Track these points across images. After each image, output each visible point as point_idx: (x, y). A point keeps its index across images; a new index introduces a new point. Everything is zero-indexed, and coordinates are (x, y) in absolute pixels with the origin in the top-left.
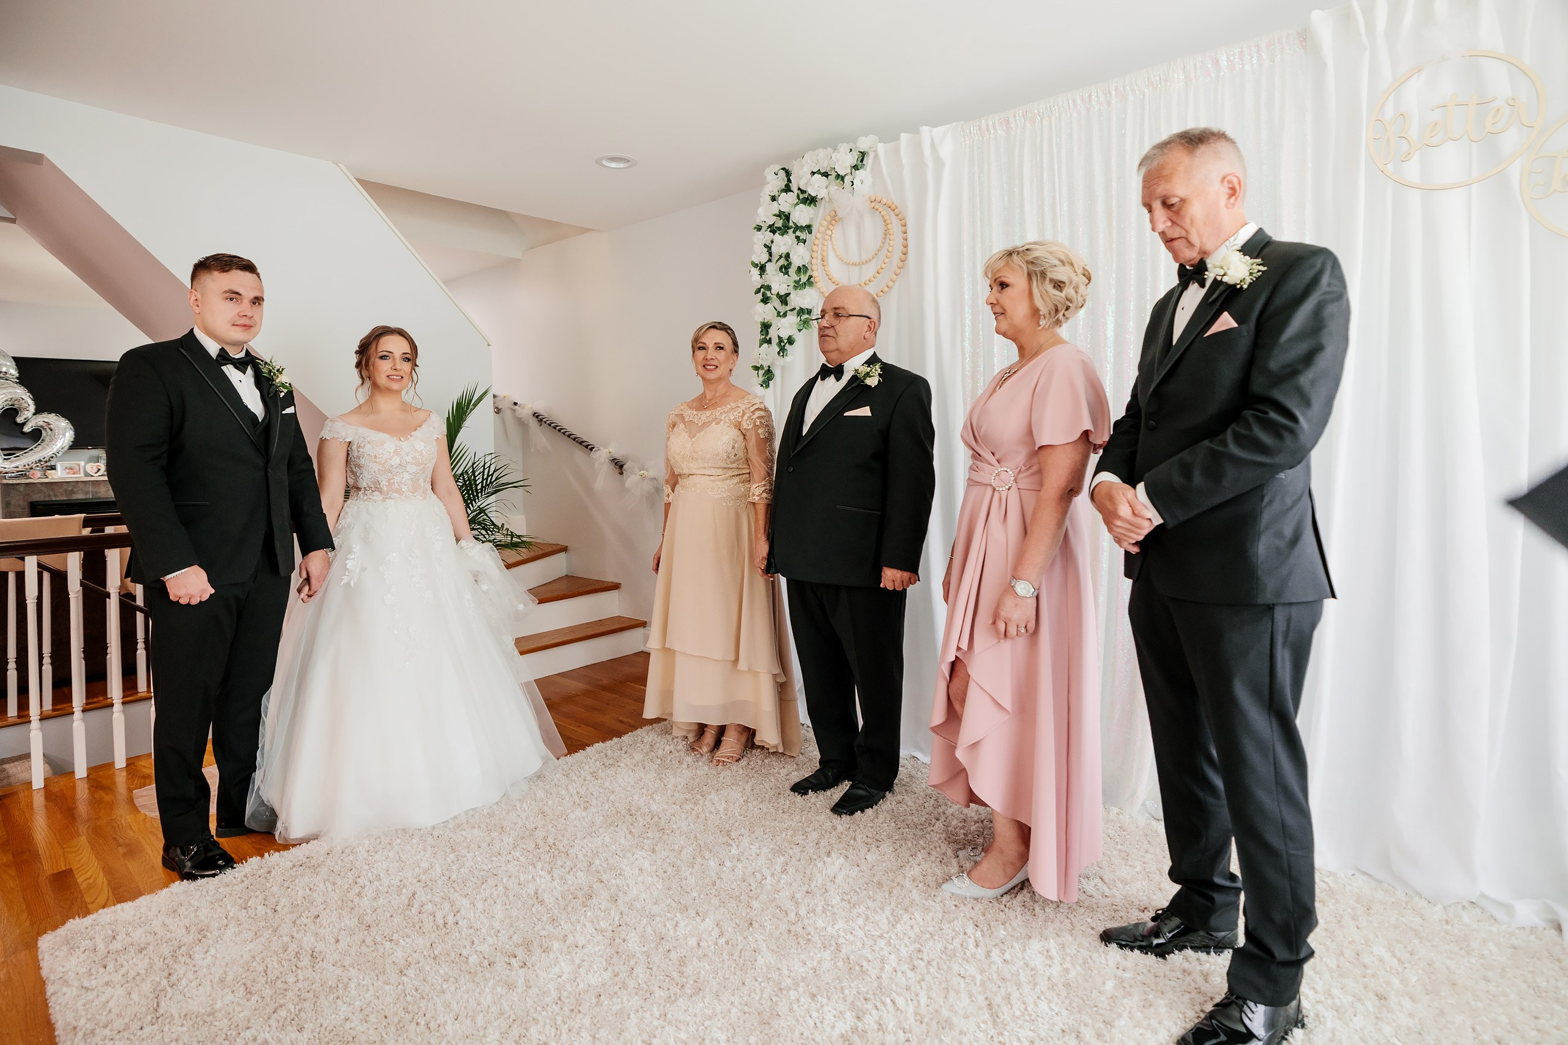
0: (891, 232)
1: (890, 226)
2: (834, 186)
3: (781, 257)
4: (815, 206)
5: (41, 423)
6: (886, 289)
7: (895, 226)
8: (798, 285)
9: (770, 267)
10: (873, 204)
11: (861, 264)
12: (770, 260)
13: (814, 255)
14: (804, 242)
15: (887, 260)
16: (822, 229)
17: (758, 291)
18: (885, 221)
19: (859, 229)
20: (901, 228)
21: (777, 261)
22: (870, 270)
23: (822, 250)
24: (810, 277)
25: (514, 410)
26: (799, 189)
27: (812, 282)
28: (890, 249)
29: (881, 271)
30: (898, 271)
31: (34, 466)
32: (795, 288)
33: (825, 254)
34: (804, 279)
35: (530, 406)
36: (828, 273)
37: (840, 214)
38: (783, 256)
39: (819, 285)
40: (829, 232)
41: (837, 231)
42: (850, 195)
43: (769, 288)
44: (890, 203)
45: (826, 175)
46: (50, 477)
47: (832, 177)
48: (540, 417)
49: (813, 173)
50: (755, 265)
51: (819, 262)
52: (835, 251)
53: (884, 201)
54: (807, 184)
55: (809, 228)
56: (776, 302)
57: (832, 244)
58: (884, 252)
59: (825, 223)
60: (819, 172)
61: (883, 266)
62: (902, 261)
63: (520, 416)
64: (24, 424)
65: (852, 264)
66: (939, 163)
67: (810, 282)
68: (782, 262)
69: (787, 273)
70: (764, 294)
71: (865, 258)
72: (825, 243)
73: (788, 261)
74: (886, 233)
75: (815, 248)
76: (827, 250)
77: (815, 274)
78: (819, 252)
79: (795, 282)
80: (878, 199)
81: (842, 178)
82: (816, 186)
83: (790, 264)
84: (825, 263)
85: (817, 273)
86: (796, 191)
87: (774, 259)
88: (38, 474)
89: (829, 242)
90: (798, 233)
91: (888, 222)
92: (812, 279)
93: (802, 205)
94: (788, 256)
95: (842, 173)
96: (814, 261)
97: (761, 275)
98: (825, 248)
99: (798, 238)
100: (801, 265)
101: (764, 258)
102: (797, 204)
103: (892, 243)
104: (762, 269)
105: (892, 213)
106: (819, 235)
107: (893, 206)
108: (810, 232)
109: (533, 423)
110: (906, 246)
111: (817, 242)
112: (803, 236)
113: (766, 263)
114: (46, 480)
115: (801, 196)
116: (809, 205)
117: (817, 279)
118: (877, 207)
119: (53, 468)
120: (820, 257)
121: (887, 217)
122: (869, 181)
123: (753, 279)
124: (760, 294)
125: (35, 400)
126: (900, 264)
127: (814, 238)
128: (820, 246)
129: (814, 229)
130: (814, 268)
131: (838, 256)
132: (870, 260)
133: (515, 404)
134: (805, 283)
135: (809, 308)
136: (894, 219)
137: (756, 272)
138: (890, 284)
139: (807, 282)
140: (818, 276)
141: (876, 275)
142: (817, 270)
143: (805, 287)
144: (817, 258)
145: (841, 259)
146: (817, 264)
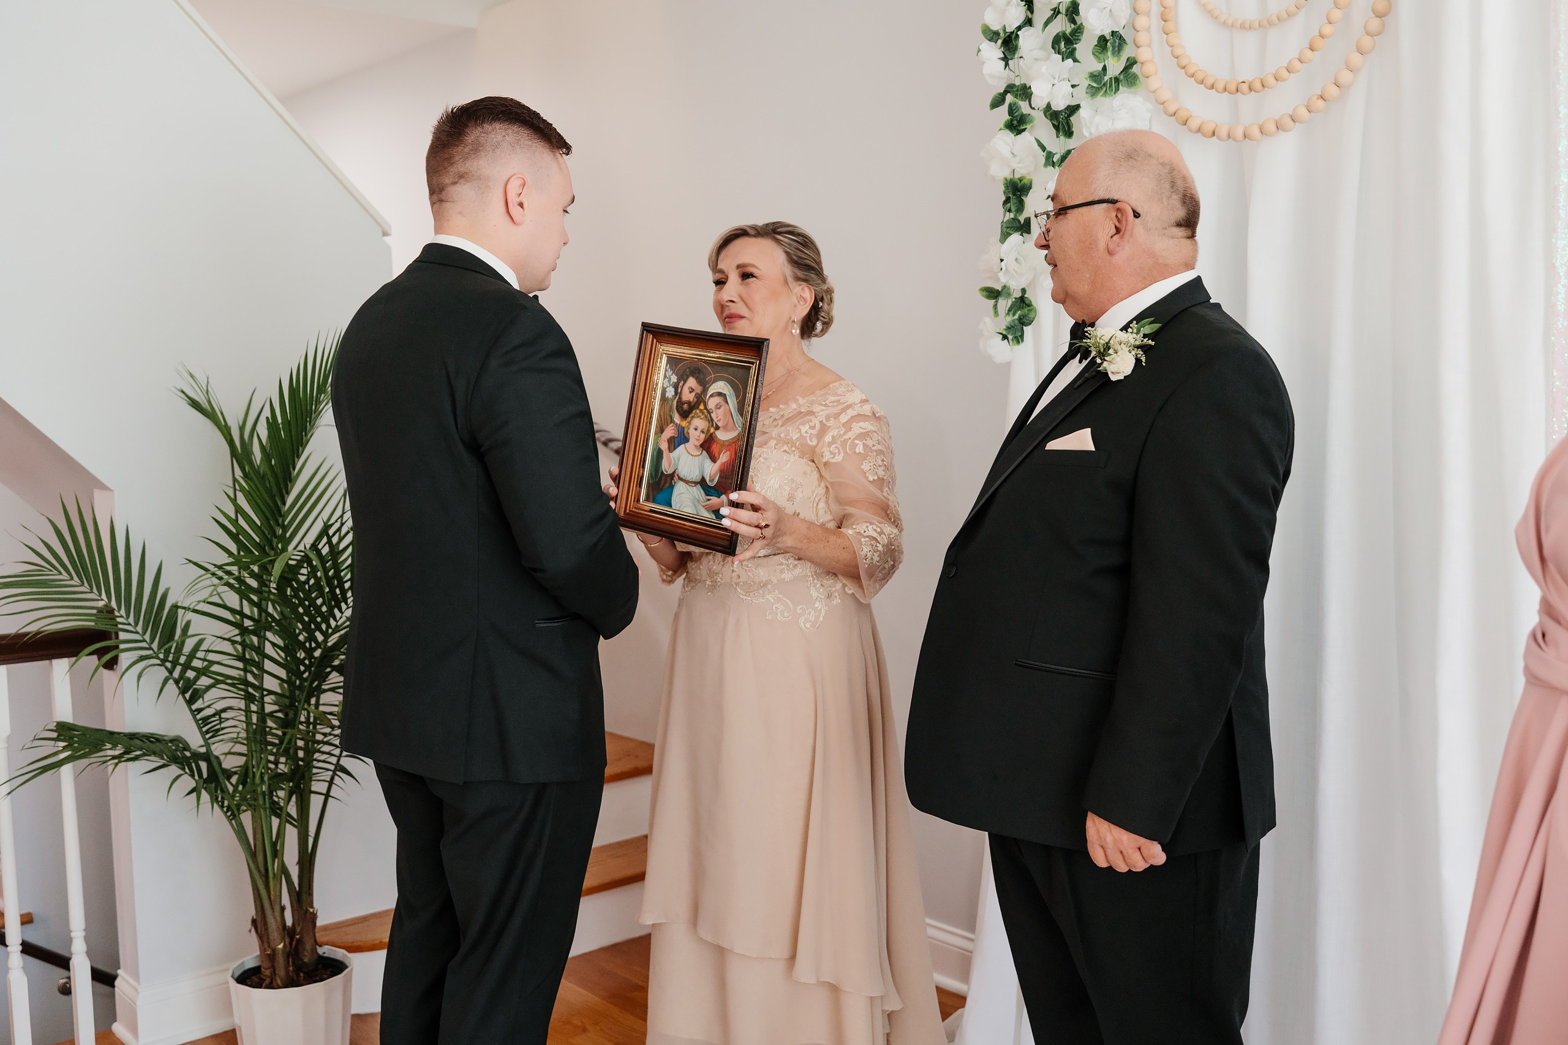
3: (1056, 12)
6: (1333, 91)
8: (1101, 84)
9: (1028, 40)
11: (1265, 25)
12: (1029, 22)
13: (1142, 5)
15: (1337, 14)
17: (998, 101)
21: (1046, 24)
22: (1288, 41)
24: (1131, 63)
27: (1135, 77)
29: (1318, 42)
30: (1367, 41)
32: (1093, 92)
34: (1115, 66)
36: (1178, 52)
38: (1063, 9)
39: (1154, 83)
43: (1025, 92)
50: (992, 36)
51: (1155, 23)
56: (1041, 129)
61: (1328, 30)
62: (1380, 16)
65: (1242, 27)
67: (1129, 75)
68: (1061, 25)
69: (1071, 54)
70: (1012, 110)
71: (1276, 8)
73: (1073, 21)
77: (1143, 55)
79: (1093, 76)
83: (1078, 31)
84: (1170, 26)
85: (1149, 51)
87: (1040, 17)
92: (1135, 69)
94: (1073, 11)
96: (1142, 22)
97: (1005, 60)
100: (1107, 33)
101: (1015, 15)
104: (1009, 43)
113: (1019, 28)
117: (1148, 68)
120: (1155, 11)
123: (986, 70)
124: (1004, 108)
126: (1375, 23)
130: (1142, 38)
131: (1205, 8)
132: (1290, 15)
134: (1117, 80)
137: (992, 52)
138: (1346, 77)
139: (1122, 77)
140: (1151, 61)
141: (1309, 53)
142: (1149, 46)
143: (1117, 89)
144: (1148, 14)
145: (1211, 14)
146: (1148, 30)
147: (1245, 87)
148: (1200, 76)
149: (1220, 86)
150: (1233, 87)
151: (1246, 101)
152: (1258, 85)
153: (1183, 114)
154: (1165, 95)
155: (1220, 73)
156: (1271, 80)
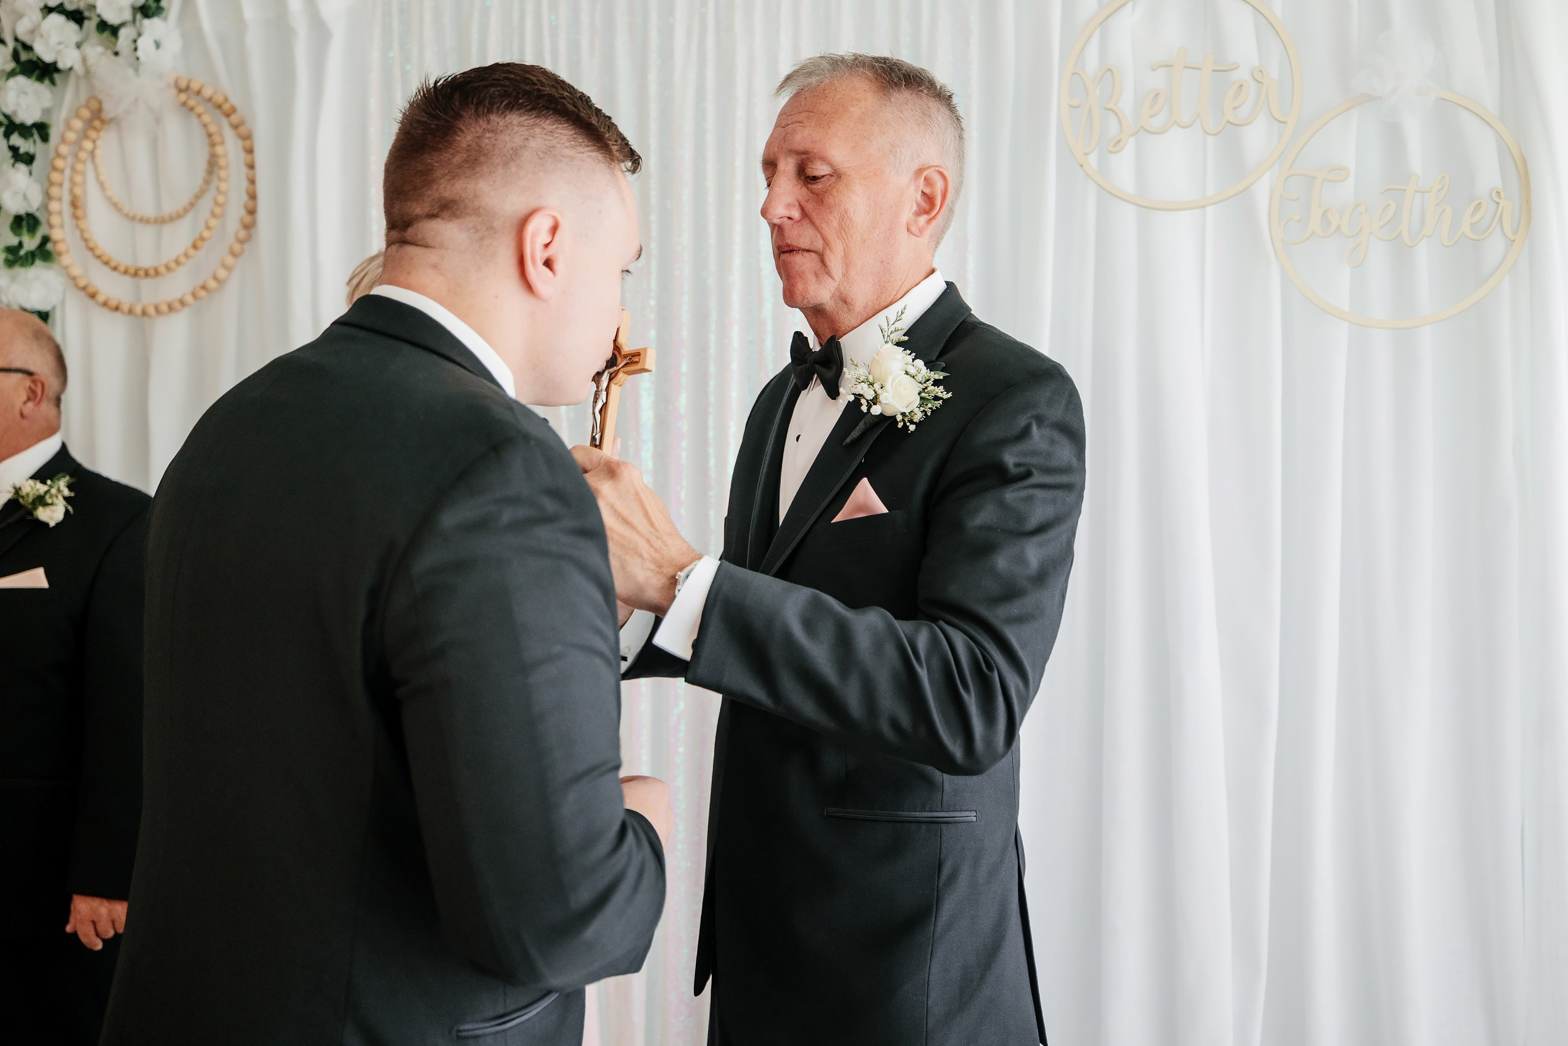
0: (222, 162)
1: (219, 150)
2: (95, 51)
4: (53, 82)
6: (212, 284)
7: (231, 149)
8: (17, 257)
10: (183, 97)
11: (161, 221)
13: (54, 191)
14: (29, 159)
15: (213, 222)
16: (71, 136)
18: (210, 135)
19: (155, 144)
20: (242, 156)
22: (178, 238)
23: (73, 183)
24: (46, 240)
26: (16, 40)
27: (49, 253)
28: (221, 199)
29: (199, 243)
30: (237, 247)
32: (10, 263)
33: (78, 191)
34: (30, 243)
36: (86, 236)
37: (109, 110)
39: (66, 260)
40: (88, 145)
41: (106, 143)
42: (130, 72)
44: (219, 98)
45: (77, 17)
47: (91, 25)
49: (48, 10)
51: (66, 209)
52: (102, 186)
53: (207, 92)
54: (32, 32)
55: (42, 130)
57: (96, 168)
58: (206, 204)
59: (78, 124)
60: (60, 9)
61: (206, 234)
62: (246, 227)
65: (141, 220)
66: (321, 32)
67: (44, 253)
71: (168, 209)
72: (79, 167)
74: (213, 164)
75: (55, 177)
76: (84, 183)
77: (56, 234)
78: (67, 185)
79: (10, 250)
80: (195, 86)
81: (114, 31)
82: (54, 39)
84: (79, 213)
85: (62, 233)
86: (11, 44)
89: (89, 167)
90: (16, 140)
91: (217, 139)
92: (49, 246)
93: (21, 80)
95: (112, 19)
96: (54, 206)
98: (78, 179)
99: (14, 150)
100: (22, 212)
102: (12, 74)
103: (223, 186)
105: (224, 122)
106: (64, 149)
107: (226, 107)
108: (45, 138)
110: (253, 196)
111: (59, 163)
112: (24, 145)
115: (24, 56)
116: (40, 79)
117: (61, 247)
118: (192, 103)
120: (67, 198)
121: (213, 129)
122: (173, 43)
126: (243, 234)
127: (52, 154)
128: (68, 172)
129: (54, 134)
130: (55, 220)
131: (109, 199)
132: (179, 216)
134: (33, 254)
135: (43, 308)
136: (229, 134)
138: (222, 273)
139: (37, 252)
140: (63, 241)
141: (192, 252)
142: (62, 226)
143: (33, 263)
144: (60, 199)
145: (116, 206)
146: (60, 213)
147: (142, 273)
148: (105, 258)
149: (122, 268)
150: (132, 271)
151: (146, 284)
152: (152, 272)
153: (91, 290)
154: (76, 271)
155: (124, 260)
156: (162, 270)
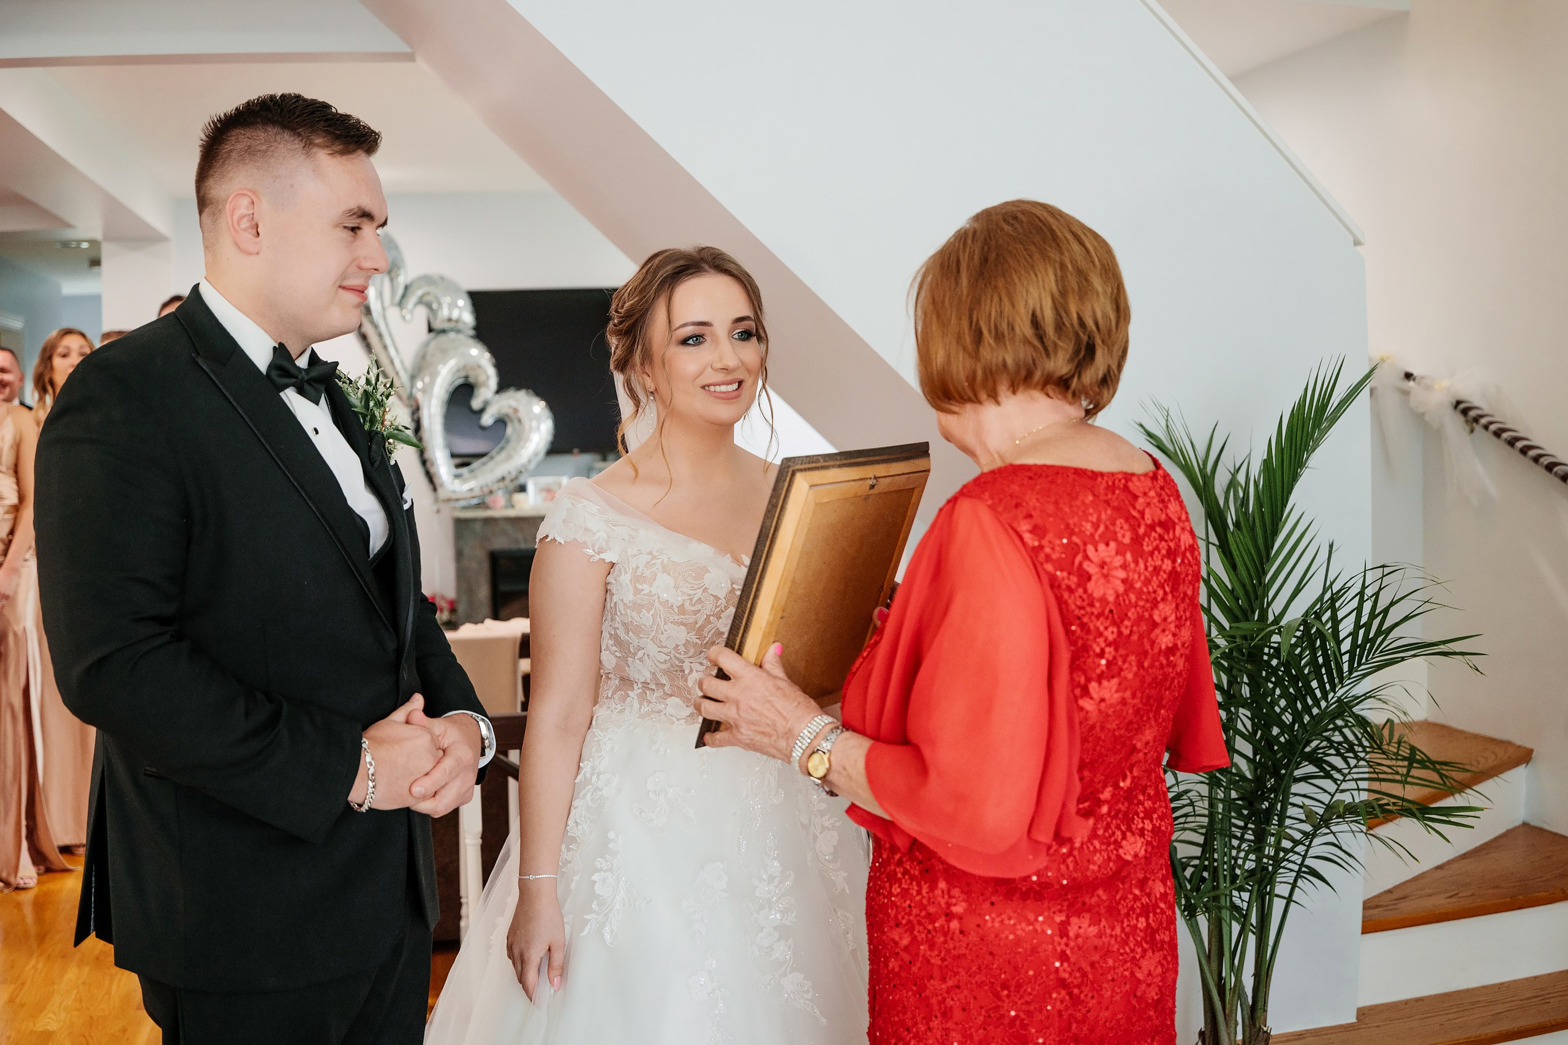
5: (505, 410)
25: (1406, 393)
31: (494, 487)
35: (1445, 383)
46: (518, 506)
48: (1472, 414)
63: (1421, 410)
64: (482, 411)
88: (500, 498)
109: (1454, 425)
114: (511, 513)
119: (522, 489)
125: (499, 366)
133: (1408, 376)
